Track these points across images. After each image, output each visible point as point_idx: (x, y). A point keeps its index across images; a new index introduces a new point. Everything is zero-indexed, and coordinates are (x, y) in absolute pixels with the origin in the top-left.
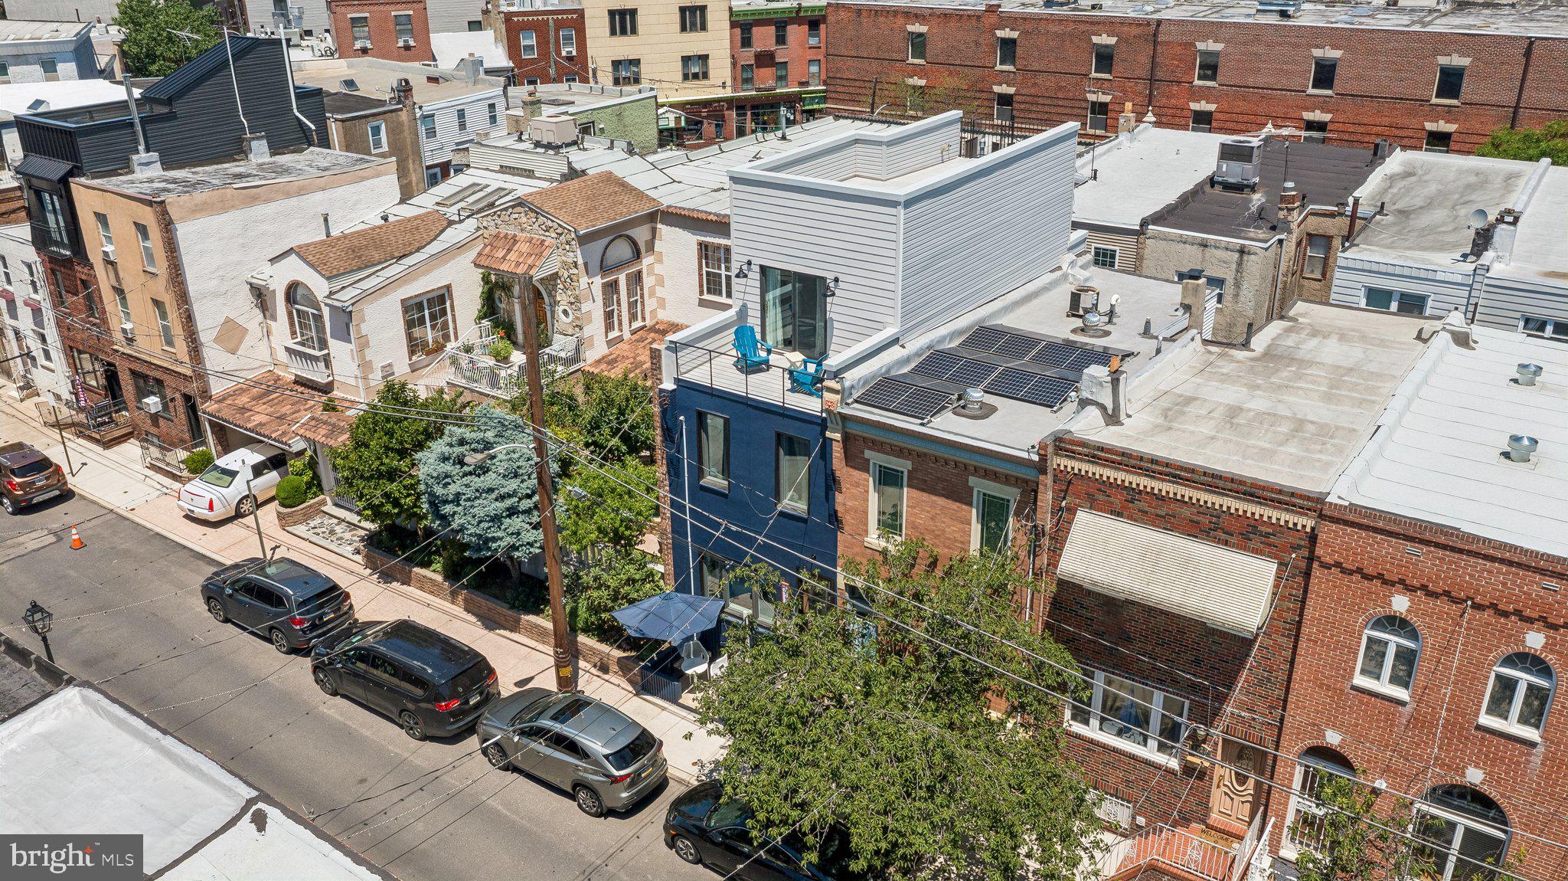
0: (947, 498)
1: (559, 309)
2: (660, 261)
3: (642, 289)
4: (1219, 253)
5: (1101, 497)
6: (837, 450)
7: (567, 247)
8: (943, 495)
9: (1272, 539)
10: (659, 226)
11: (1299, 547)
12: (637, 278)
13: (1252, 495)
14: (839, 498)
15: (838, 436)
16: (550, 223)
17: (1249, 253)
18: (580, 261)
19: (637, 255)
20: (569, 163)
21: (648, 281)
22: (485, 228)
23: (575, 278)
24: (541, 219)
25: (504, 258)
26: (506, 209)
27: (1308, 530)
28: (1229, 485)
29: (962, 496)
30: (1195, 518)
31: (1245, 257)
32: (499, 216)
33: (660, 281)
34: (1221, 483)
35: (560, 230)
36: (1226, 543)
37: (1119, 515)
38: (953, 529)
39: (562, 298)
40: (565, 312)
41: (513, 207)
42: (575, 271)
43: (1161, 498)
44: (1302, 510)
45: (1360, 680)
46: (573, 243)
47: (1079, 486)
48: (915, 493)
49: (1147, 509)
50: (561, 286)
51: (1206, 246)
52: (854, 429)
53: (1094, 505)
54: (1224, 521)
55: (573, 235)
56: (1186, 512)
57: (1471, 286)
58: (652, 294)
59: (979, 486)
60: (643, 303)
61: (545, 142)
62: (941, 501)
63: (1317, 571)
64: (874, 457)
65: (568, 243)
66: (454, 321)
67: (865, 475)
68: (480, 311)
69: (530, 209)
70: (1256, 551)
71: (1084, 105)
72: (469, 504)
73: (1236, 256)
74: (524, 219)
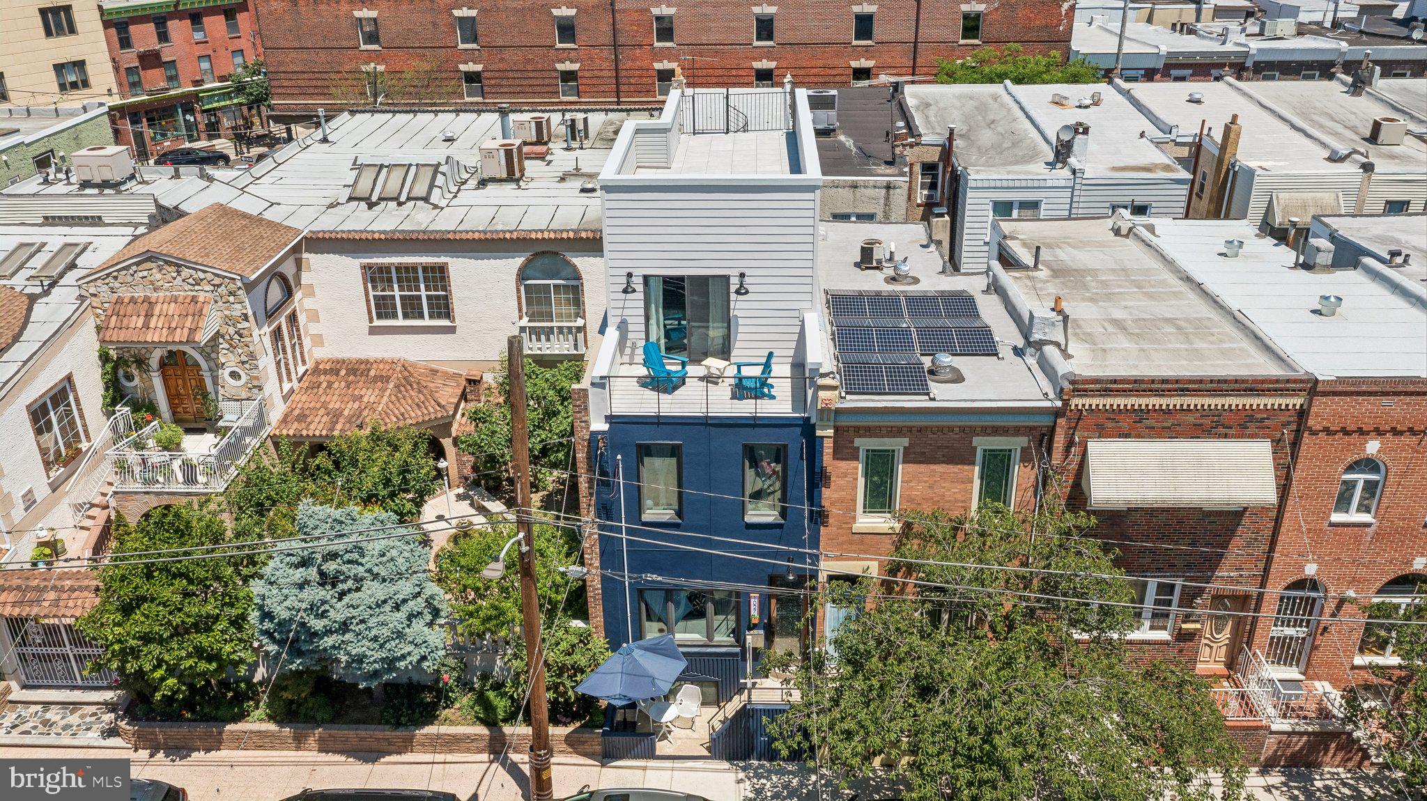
0: (948, 463)
1: (225, 374)
2: (312, 294)
3: (298, 330)
4: (870, 192)
5: (1110, 425)
6: (828, 446)
7: (232, 299)
8: (943, 462)
9: (1267, 422)
10: (305, 255)
11: (1289, 423)
12: (293, 318)
13: (1251, 390)
14: (826, 493)
15: (830, 432)
16: (202, 275)
17: (895, 188)
18: (250, 313)
19: (288, 293)
20: (156, 201)
21: (302, 318)
22: (95, 295)
23: (245, 332)
24: (186, 272)
25: (146, 326)
26: (127, 268)
27: (1298, 407)
28: (1232, 386)
29: (962, 457)
30: (1199, 422)
31: (892, 192)
32: (116, 278)
33: (314, 316)
34: (1225, 386)
35: (217, 281)
36: (1226, 436)
37: (1127, 436)
38: (952, 491)
39: (229, 360)
40: (234, 375)
41: (138, 264)
42: (246, 325)
43: (1168, 412)
44: (1295, 392)
45: (1336, 517)
46: (240, 292)
47: (1089, 420)
48: (912, 467)
49: (1155, 425)
50: (226, 345)
51: (856, 187)
52: (845, 421)
53: (1103, 433)
54: (1225, 419)
55: (239, 284)
56: (1190, 419)
57: (1073, 188)
58: (306, 333)
59: (982, 444)
60: (301, 345)
61: (98, 180)
62: (940, 468)
63: (1307, 439)
64: (864, 444)
65: (231, 294)
66: (82, 416)
67: (853, 464)
68: (105, 397)
69: (166, 262)
70: (1253, 436)
71: (554, 75)
73: (883, 191)
74: (159, 276)
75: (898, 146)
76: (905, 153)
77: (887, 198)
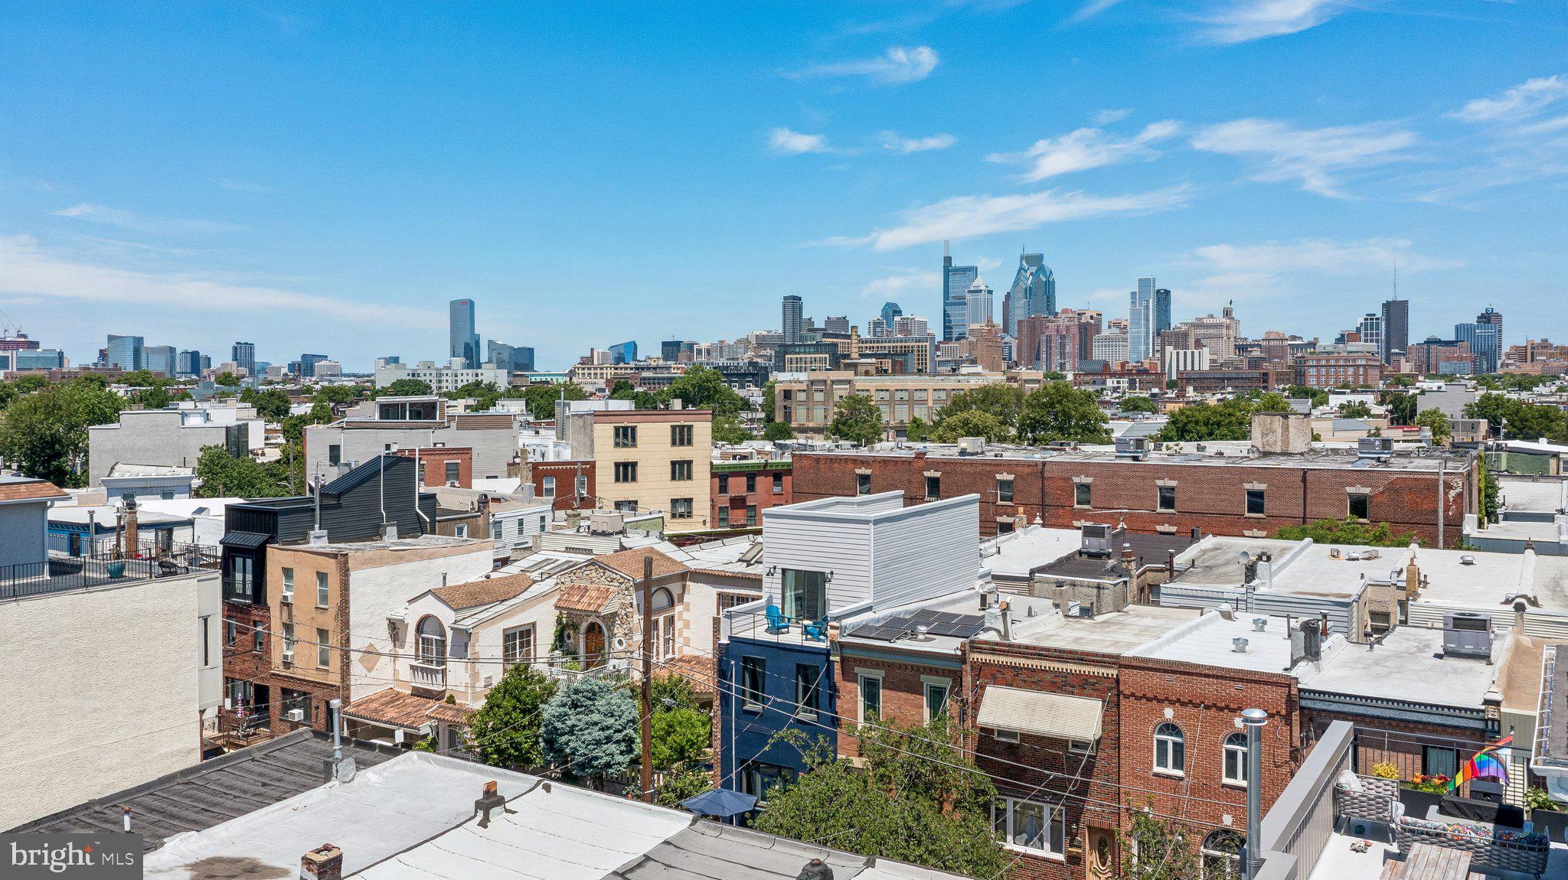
0: (908, 691)
1: (615, 640)
2: (688, 610)
3: (673, 630)
4: (1085, 590)
5: (999, 675)
6: (837, 668)
7: (626, 592)
8: (904, 691)
9: (1097, 686)
10: (688, 583)
11: (1112, 688)
12: (671, 621)
13: (1082, 660)
14: (838, 702)
15: (838, 659)
16: (614, 576)
17: (1103, 589)
18: (635, 603)
19: (672, 604)
20: (621, 543)
21: (678, 624)
22: (563, 583)
23: (630, 615)
24: (608, 573)
25: (579, 601)
26: (580, 568)
27: (1115, 677)
28: (1070, 656)
29: (915, 689)
30: (1054, 680)
31: (1102, 591)
32: (575, 574)
33: (687, 625)
34: (1065, 655)
35: (621, 581)
36: (1072, 693)
37: (1011, 685)
38: (910, 712)
39: (619, 631)
40: (620, 642)
41: (586, 566)
42: (631, 610)
43: (1033, 671)
44: (1110, 665)
45: (1157, 769)
46: (631, 589)
47: (987, 671)
48: (888, 692)
49: (1027, 679)
50: (619, 622)
52: (848, 653)
53: (996, 681)
54: (1069, 679)
55: (632, 583)
56: (1048, 677)
58: (680, 634)
59: (928, 680)
60: (673, 640)
61: (600, 531)
62: (904, 695)
63: (1123, 702)
64: (861, 672)
65: (627, 589)
66: (535, 650)
67: (855, 685)
68: (553, 645)
69: (600, 566)
70: (1090, 696)
71: (994, 525)
72: (580, 733)
73: (1095, 591)
74: (595, 575)
75: (1124, 562)
76: (1130, 567)
77: (1098, 596)
